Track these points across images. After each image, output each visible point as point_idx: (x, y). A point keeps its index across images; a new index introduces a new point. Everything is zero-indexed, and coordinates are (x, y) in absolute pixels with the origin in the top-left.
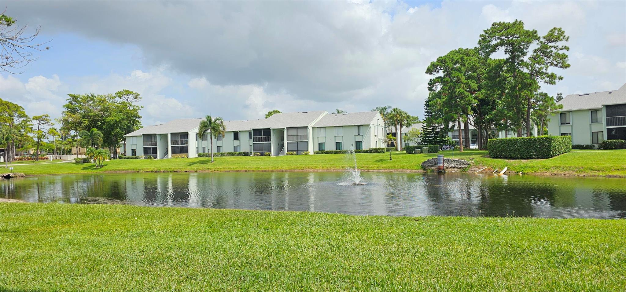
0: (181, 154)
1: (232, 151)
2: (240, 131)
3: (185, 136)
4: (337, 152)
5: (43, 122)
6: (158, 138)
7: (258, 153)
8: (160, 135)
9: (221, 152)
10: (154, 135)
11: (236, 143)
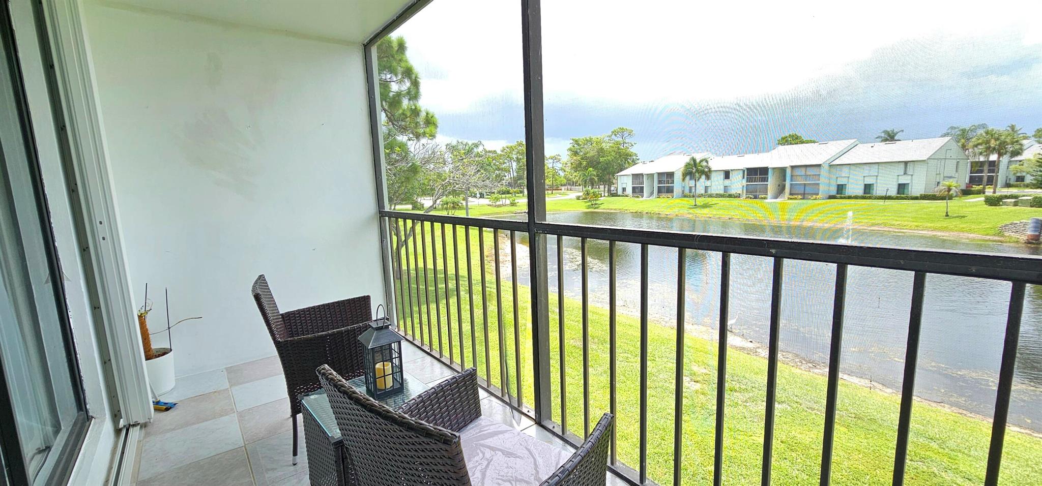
0: (667, 194)
1: (722, 192)
2: (732, 170)
3: (671, 175)
4: (863, 198)
5: (556, 161)
6: (645, 177)
7: (750, 196)
8: (648, 174)
9: (709, 192)
10: (642, 175)
11: (727, 182)
